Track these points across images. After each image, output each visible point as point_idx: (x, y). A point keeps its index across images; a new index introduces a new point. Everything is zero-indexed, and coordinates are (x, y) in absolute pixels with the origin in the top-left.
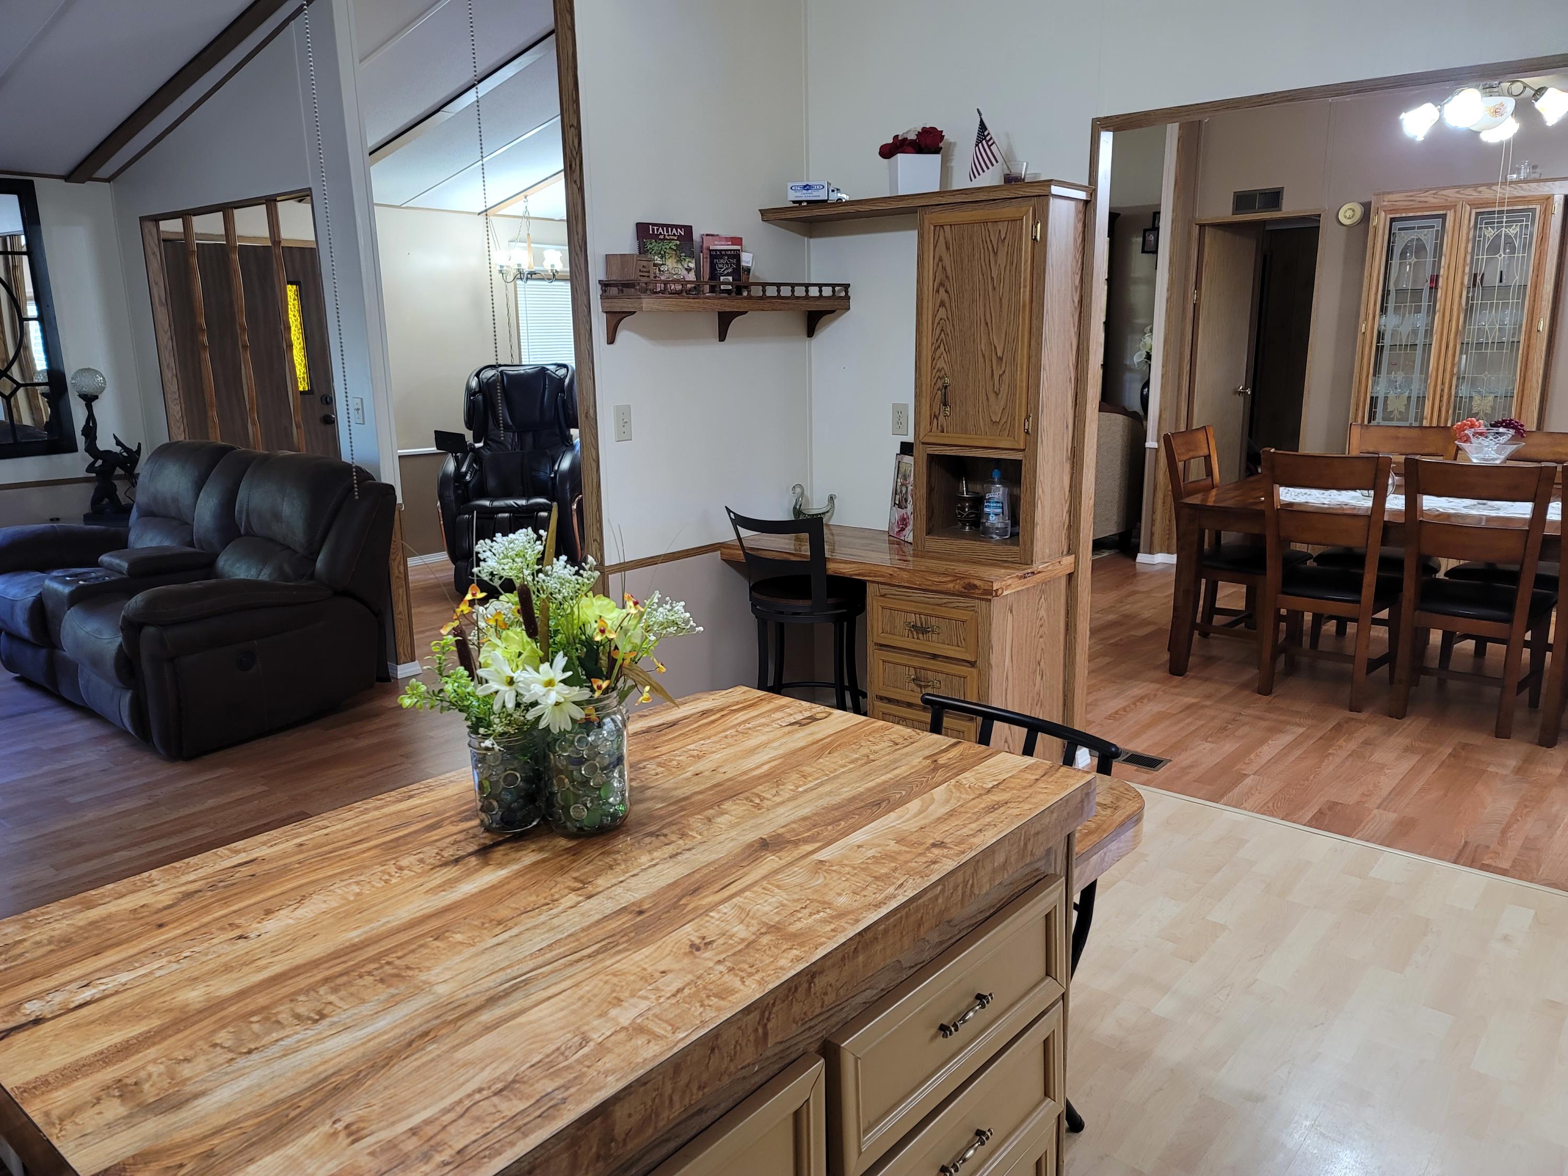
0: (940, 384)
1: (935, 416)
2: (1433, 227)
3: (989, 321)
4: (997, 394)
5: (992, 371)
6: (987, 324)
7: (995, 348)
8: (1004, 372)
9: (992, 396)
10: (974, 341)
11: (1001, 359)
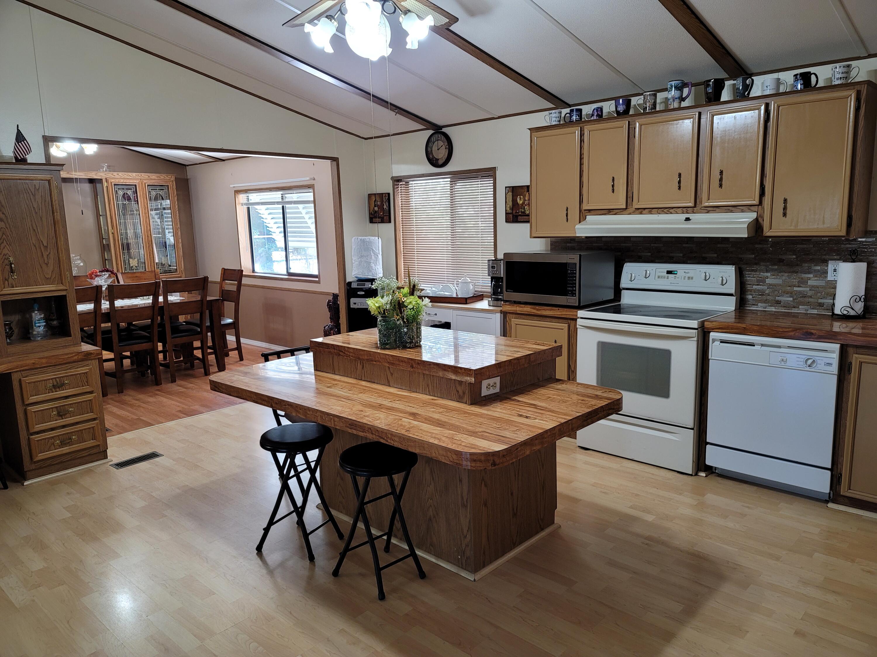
0: (6, 262)
1: (6, 279)
2: (132, 189)
3: (35, 228)
4: (47, 264)
5: (42, 253)
6: (34, 230)
7: (42, 242)
8: (50, 253)
9: (44, 266)
10: (27, 239)
11: (47, 247)
